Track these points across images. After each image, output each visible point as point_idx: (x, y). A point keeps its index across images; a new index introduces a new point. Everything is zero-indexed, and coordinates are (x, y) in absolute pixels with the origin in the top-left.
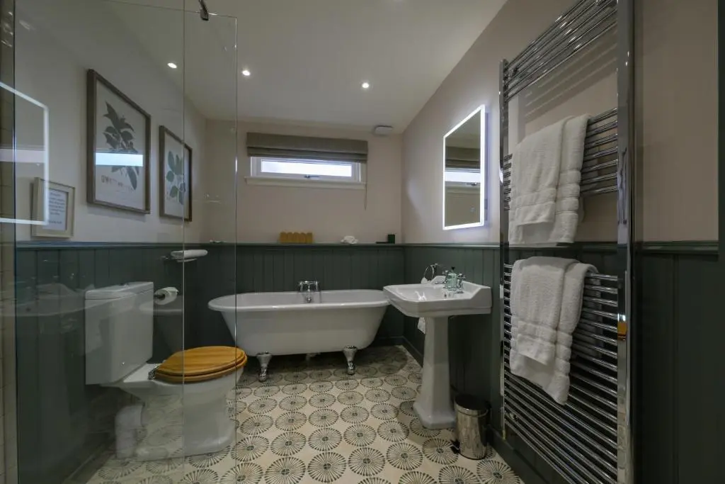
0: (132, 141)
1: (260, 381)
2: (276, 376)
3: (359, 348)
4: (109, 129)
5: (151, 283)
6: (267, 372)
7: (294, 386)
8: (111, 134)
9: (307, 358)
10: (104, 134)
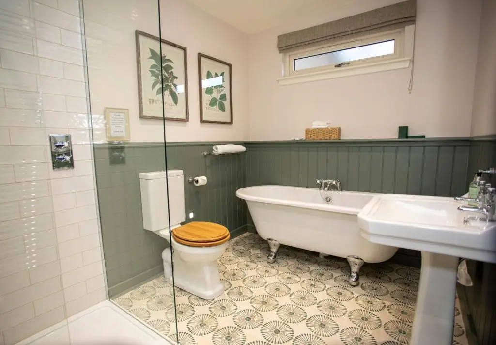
0: (173, 70)
1: (268, 262)
2: (283, 262)
3: (366, 261)
4: (153, 67)
5: (182, 171)
6: (275, 257)
7: (289, 275)
8: (155, 70)
9: (321, 257)
10: (150, 71)
